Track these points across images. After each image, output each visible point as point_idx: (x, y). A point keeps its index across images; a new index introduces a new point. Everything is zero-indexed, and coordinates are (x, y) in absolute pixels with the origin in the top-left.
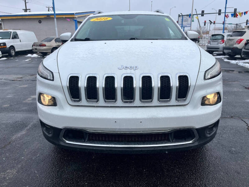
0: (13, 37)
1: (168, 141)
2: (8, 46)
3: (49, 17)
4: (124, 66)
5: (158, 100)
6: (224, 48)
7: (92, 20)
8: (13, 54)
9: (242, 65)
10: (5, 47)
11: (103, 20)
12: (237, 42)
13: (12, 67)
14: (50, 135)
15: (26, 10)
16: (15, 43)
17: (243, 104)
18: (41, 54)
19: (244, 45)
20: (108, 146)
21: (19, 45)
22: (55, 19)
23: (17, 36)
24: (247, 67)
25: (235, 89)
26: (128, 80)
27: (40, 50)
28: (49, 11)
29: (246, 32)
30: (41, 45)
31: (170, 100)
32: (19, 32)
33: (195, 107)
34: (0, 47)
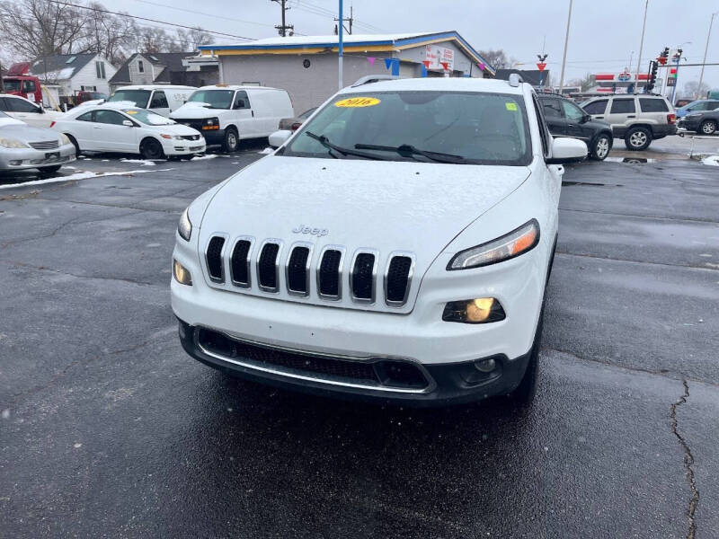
0: (237, 104)
2: (223, 126)
3: (327, 51)
4: (304, 226)
5: (352, 297)
8: (233, 146)
10: (216, 127)
11: (360, 105)
16: (239, 120)
21: (249, 124)
22: (341, 59)
23: (245, 102)
31: (373, 301)
32: (252, 91)
34: (206, 128)
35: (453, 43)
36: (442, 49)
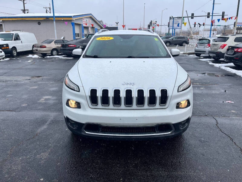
0: (15, 39)
1: (155, 132)
2: (10, 47)
3: (47, 19)
4: (126, 82)
5: (148, 105)
6: (210, 52)
7: (98, 39)
8: (15, 54)
9: (224, 69)
10: (7, 48)
12: (221, 47)
13: (18, 69)
14: (75, 128)
15: (24, 11)
16: (17, 45)
17: (217, 105)
18: (41, 55)
19: (226, 50)
20: (115, 135)
21: (21, 46)
22: (54, 22)
23: (18, 38)
24: (228, 71)
25: (214, 92)
26: (129, 92)
27: (40, 51)
28: (47, 12)
29: (229, 38)
30: (41, 47)
31: (155, 105)
32: (20, 34)
33: (172, 110)
34: (3, 48)
35: (91, 17)
36: (87, 20)
